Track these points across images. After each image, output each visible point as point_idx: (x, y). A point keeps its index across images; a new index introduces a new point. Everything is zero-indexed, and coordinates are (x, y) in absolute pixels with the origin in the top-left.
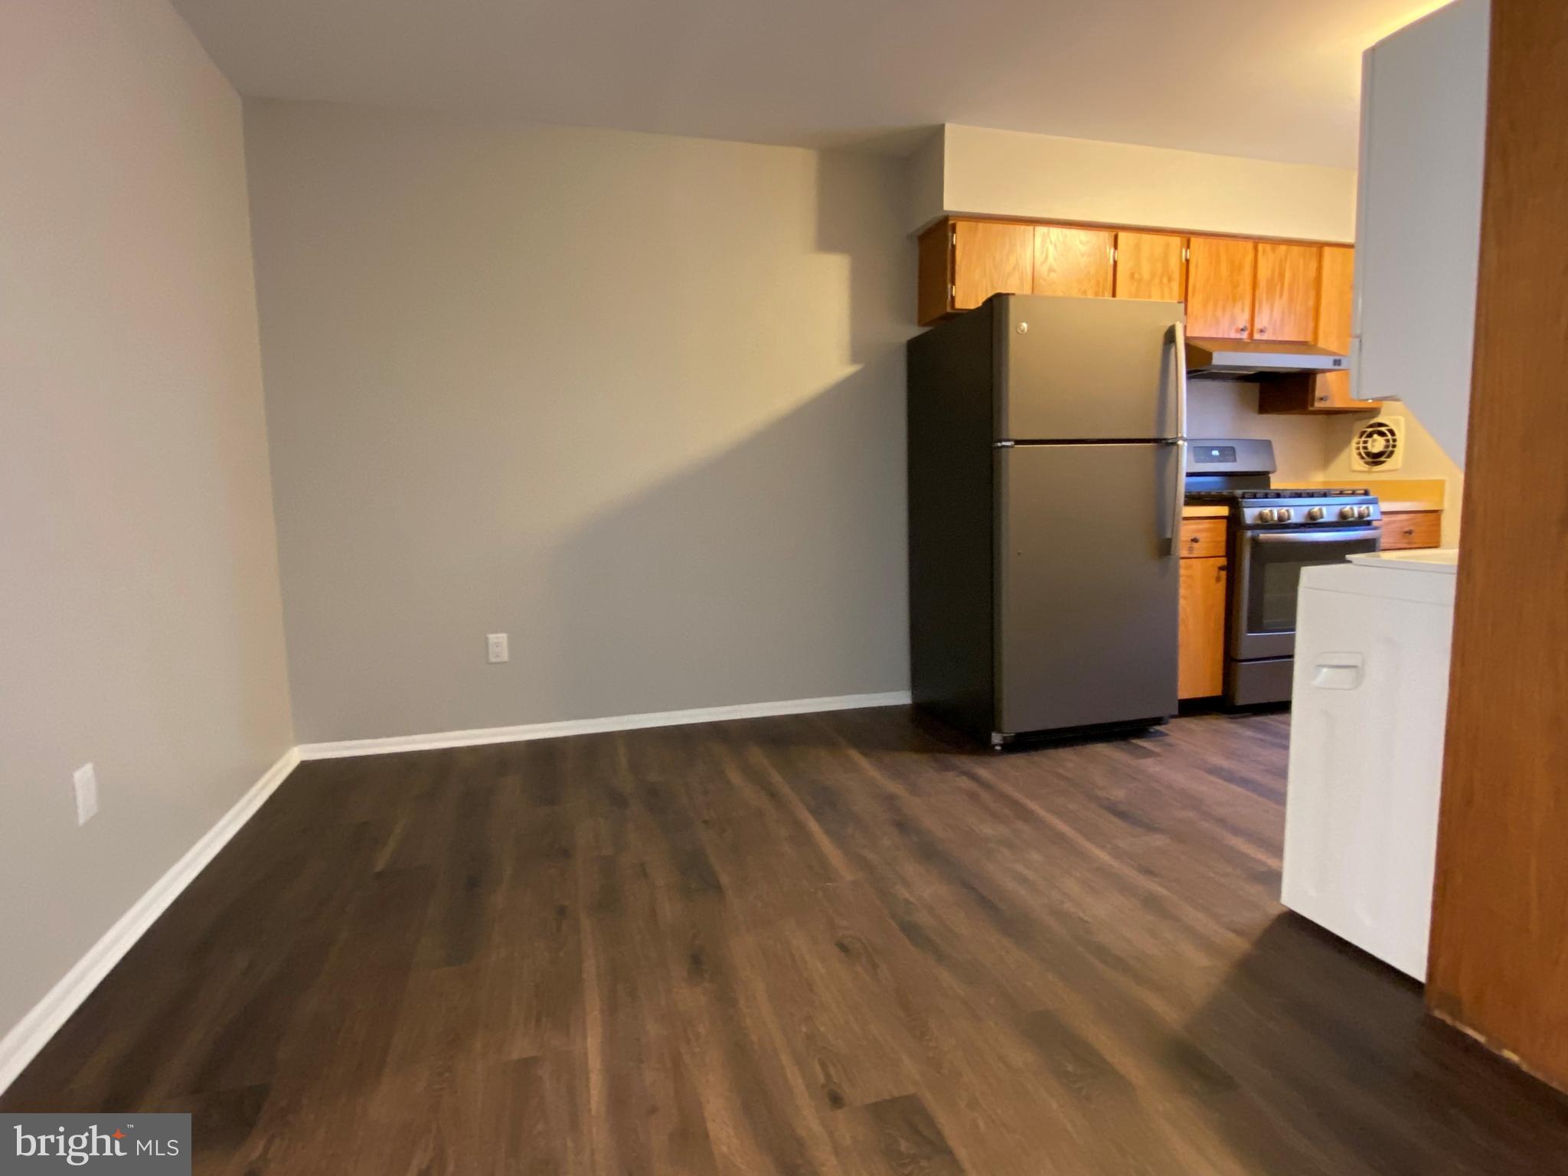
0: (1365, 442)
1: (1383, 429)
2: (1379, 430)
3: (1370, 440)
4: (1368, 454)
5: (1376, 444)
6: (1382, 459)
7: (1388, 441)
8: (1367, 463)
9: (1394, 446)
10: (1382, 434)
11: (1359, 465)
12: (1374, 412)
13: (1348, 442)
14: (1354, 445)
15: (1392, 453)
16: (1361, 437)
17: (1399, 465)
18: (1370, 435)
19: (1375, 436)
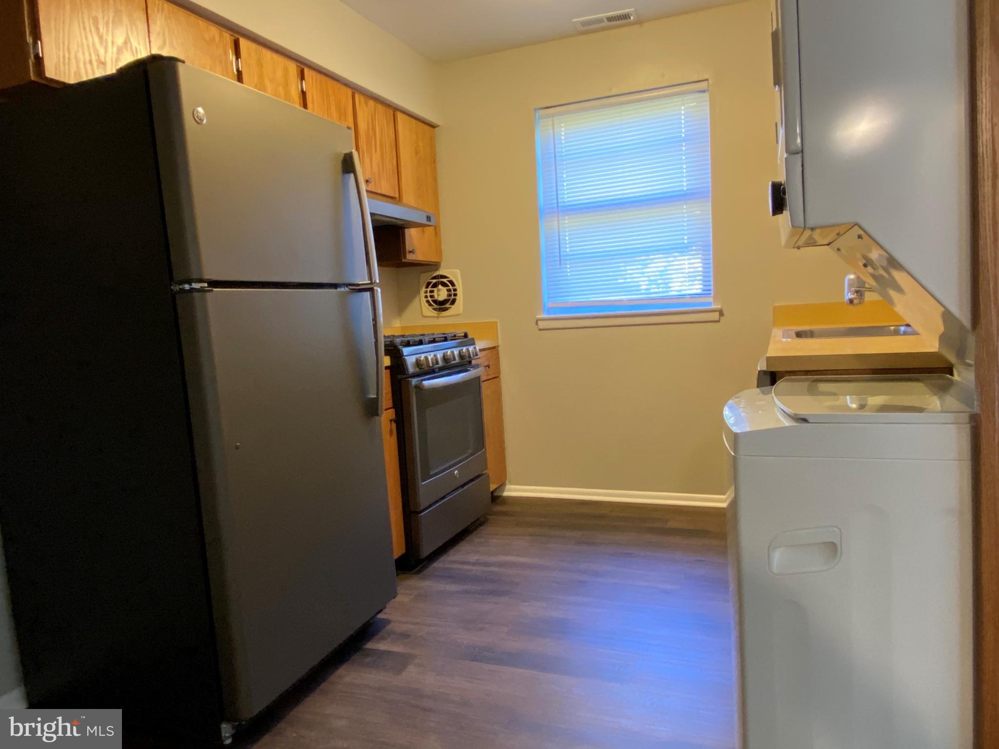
0: (432, 292)
1: (445, 280)
2: (441, 281)
3: (435, 289)
4: (435, 302)
5: (440, 293)
6: (448, 305)
7: (449, 290)
8: (435, 309)
9: (455, 295)
10: (444, 284)
11: (428, 311)
12: (436, 266)
13: (418, 292)
14: (423, 294)
15: (453, 302)
16: (427, 287)
17: (461, 311)
18: (435, 285)
19: (440, 287)
